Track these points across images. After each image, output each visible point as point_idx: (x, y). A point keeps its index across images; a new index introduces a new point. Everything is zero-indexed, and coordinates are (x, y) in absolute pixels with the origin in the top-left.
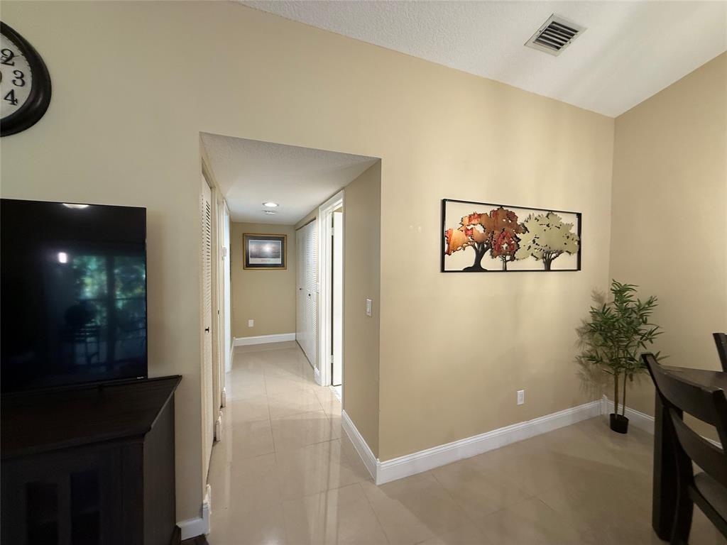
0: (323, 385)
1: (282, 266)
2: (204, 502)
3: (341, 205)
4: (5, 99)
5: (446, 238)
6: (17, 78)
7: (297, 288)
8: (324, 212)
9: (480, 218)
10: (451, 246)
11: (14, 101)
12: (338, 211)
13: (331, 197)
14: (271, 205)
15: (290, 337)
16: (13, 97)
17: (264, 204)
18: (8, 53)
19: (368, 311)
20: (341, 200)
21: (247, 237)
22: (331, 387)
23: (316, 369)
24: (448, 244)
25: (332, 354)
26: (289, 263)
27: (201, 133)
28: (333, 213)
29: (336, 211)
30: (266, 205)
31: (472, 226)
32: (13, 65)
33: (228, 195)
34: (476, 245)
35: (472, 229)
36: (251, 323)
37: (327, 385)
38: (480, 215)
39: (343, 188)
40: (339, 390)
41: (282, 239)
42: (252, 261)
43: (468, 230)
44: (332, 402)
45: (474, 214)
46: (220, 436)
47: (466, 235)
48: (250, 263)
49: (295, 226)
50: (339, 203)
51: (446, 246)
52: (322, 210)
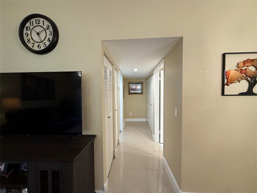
0: (156, 142)
1: (141, 93)
2: (104, 185)
3: (163, 67)
4: (48, 41)
5: (225, 76)
6: (50, 33)
7: (147, 102)
8: (156, 71)
9: (253, 62)
10: (229, 80)
11: (49, 41)
12: (162, 69)
13: (159, 63)
14: (136, 70)
15: (144, 120)
16: (49, 40)
17: (133, 70)
18: (48, 26)
19: (175, 114)
20: (163, 64)
21: (130, 83)
22: (159, 144)
23: (153, 135)
24: (227, 79)
25: (160, 130)
26: (144, 92)
27: (102, 41)
28: (160, 71)
29: (161, 70)
30: (134, 70)
31: (245, 67)
32: (49, 29)
33: (120, 68)
34: (249, 79)
35: (246, 69)
36: (131, 114)
37: (158, 142)
38: (252, 60)
39: (164, 58)
40: (162, 145)
41: (142, 83)
42: (131, 92)
43: (243, 70)
44: (160, 150)
45: (248, 60)
46: (116, 156)
47: (241, 73)
48: (130, 92)
49: (146, 78)
50: (162, 66)
51: (226, 81)
52: (155, 70)
